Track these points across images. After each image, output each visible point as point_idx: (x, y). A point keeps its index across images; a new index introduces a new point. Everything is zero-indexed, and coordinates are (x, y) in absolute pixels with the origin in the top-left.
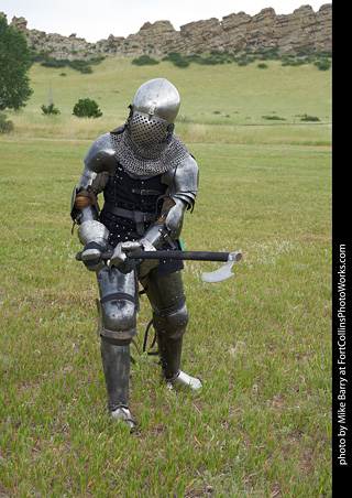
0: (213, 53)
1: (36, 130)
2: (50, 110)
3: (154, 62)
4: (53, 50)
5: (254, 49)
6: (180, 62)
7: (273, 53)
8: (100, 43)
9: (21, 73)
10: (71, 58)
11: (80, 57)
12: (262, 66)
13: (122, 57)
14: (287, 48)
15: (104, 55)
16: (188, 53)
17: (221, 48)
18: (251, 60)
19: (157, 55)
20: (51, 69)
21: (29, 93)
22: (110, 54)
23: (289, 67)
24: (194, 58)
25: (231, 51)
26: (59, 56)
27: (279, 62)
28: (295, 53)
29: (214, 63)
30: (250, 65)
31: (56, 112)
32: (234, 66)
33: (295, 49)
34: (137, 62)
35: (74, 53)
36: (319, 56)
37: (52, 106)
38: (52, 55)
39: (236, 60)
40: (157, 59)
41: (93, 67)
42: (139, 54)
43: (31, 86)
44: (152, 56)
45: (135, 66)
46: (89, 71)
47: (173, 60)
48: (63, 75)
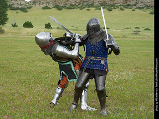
0: (71, 5)
1: (12, 33)
2: (14, 26)
3: (50, 8)
4: (14, 4)
5: (85, 4)
6: (59, 8)
7: (92, 5)
8: (30, 2)
9: (4, 12)
10: (20, 7)
11: (23, 6)
12: (88, 10)
13: (38, 7)
14: (97, 4)
15: (32, 6)
16: (62, 5)
17: (73, 4)
18: (84, 8)
19: (51, 6)
20: (13, 11)
21: (7, 19)
22: (34, 5)
23: (98, 10)
24: (64, 7)
25: (77, 4)
26: (16, 6)
27: (94, 8)
28: (100, 5)
29: (71, 9)
30: (84, 9)
31: (17, 26)
32: (78, 10)
33: (100, 4)
34: (44, 8)
35: (21, 5)
36: (108, 6)
37: (15, 24)
38: (13, 6)
39: (79, 8)
40: (51, 7)
41: (28, 10)
42: (44, 5)
43: (8, 17)
44: (49, 6)
45: (43, 10)
46: (26, 12)
47: (56, 8)
48: (17, 13)
